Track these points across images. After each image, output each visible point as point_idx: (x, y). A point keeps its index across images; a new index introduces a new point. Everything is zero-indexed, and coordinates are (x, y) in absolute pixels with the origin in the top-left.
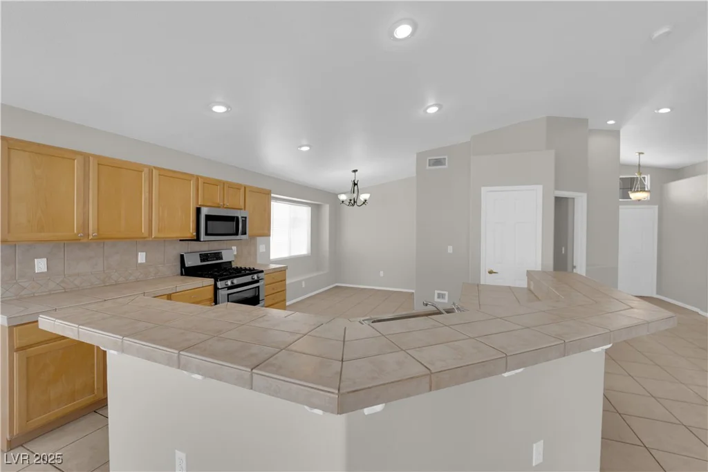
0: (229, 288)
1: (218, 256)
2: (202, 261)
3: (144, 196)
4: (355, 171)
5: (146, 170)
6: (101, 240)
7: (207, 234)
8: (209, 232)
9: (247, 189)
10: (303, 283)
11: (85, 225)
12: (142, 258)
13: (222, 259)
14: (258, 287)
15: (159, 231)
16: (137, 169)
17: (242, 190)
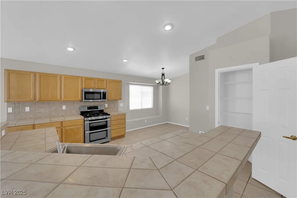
0: (90, 121)
1: (96, 107)
2: (88, 109)
3: (58, 85)
4: (163, 69)
5: (59, 76)
6: (41, 101)
7: (85, 99)
8: (86, 98)
9: (108, 81)
10: (146, 120)
11: (35, 96)
12: (64, 107)
13: (98, 109)
14: (107, 121)
15: (65, 98)
16: (55, 76)
17: (105, 82)
